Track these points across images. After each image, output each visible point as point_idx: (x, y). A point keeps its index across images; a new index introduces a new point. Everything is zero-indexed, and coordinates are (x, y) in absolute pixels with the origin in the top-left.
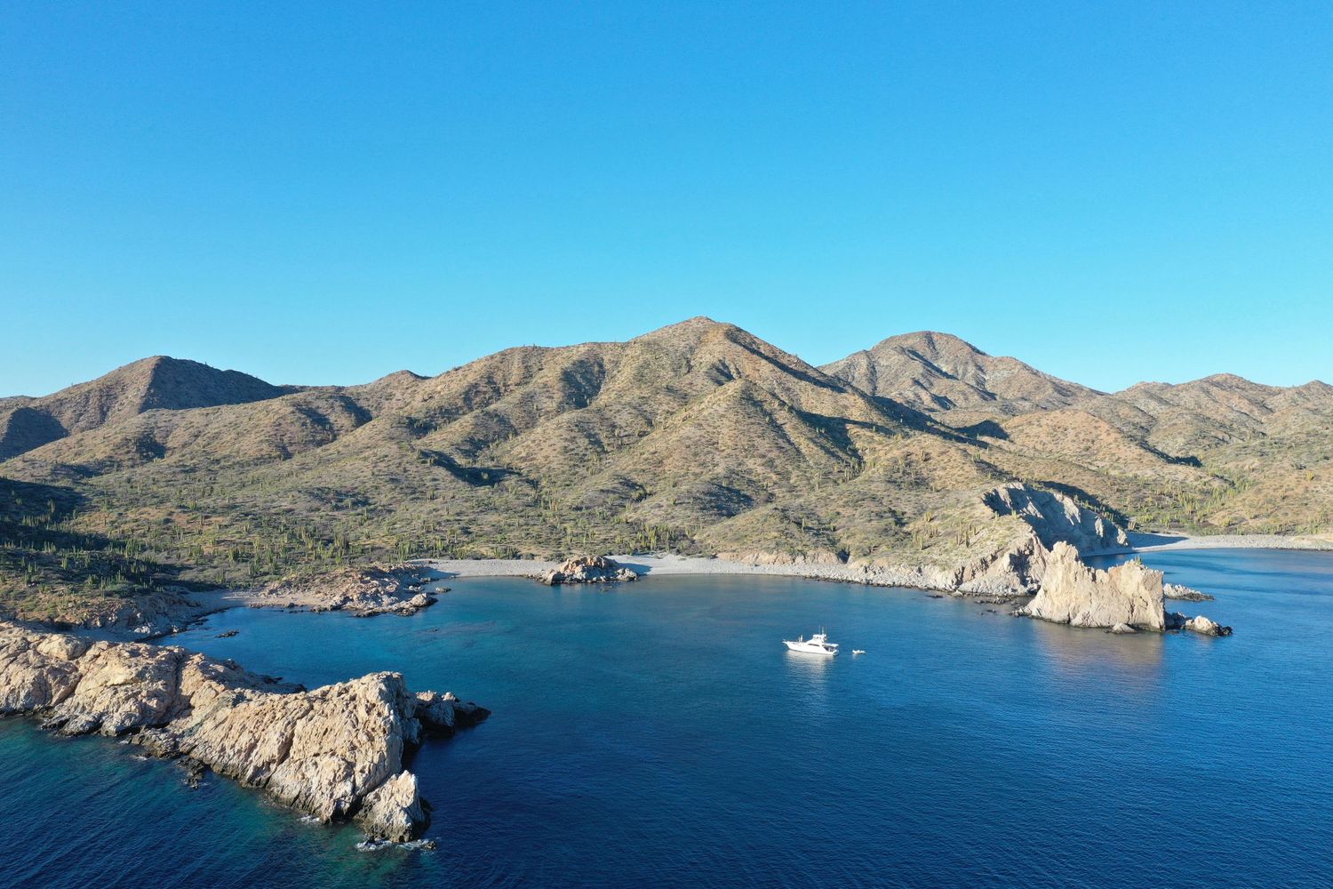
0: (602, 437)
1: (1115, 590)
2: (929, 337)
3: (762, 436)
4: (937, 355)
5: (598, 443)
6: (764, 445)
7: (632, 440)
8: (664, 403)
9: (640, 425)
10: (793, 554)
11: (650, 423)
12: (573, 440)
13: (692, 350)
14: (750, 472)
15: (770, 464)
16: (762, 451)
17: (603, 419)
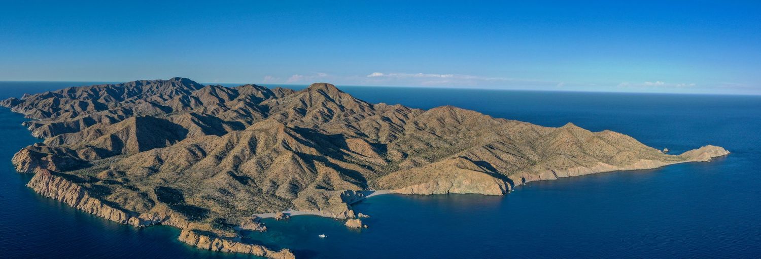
0: (263, 165)
1: (356, 222)
2: (326, 85)
3: (297, 168)
4: (328, 92)
5: (262, 167)
6: (298, 170)
7: (269, 165)
8: (274, 155)
9: (270, 162)
10: (312, 210)
11: (272, 161)
12: (257, 167)
13: (276, 134)
14: (296, 178)
15: (300, 176)
16: (298, 172)
17: (262, 160)
